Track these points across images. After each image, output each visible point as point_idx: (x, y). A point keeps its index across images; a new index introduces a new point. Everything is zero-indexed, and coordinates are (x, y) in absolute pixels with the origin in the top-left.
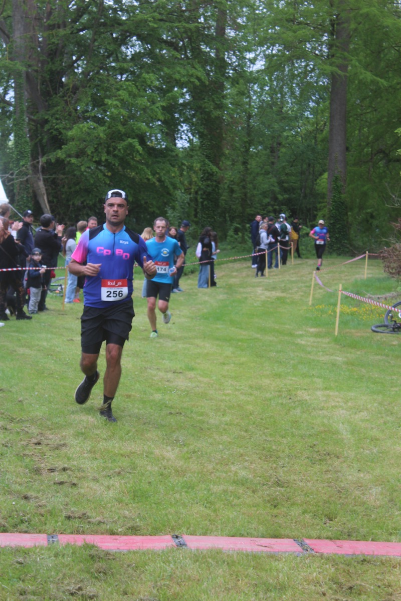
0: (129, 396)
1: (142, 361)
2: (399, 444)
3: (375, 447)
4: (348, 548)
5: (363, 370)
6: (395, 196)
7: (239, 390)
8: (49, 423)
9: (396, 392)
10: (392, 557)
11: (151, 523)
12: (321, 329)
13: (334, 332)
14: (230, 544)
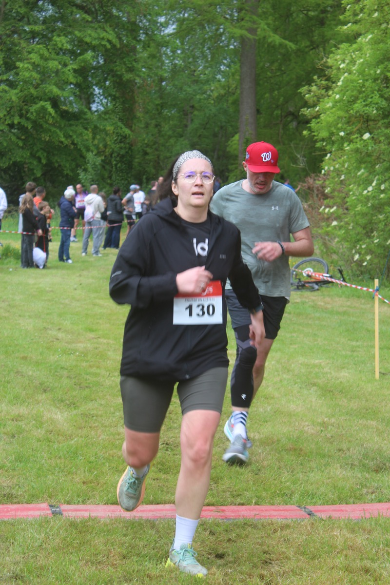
0: (25, 358)
1: (43, 322)
2: (293, 402)
3: (269, 405)
4: (231, 511)
6: (301, 156)
9: (295, 349)
10: (274, 520)
11: (28, 490)
14: (109, 511)
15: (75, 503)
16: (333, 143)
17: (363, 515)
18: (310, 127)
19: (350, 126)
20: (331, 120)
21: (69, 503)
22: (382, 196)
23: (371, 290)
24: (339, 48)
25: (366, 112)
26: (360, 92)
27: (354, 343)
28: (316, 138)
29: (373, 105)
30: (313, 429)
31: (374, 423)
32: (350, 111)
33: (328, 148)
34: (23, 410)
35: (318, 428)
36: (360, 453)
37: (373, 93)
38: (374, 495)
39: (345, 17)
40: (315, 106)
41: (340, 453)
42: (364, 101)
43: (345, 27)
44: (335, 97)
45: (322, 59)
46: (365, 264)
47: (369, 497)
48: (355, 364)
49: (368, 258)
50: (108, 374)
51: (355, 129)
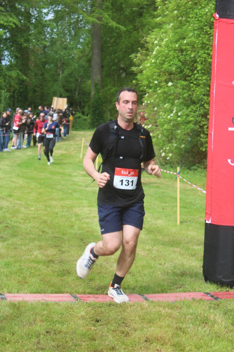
14: (33, 297)
15: (13, 293)
16: (151, 88)
17: (176, 299)
18: (137, 78)
19: (160, 77)
20: (149, 74)
21: (9, 293)
22: (179, 119)
23: (175, 173)
24: (153, 31)
25: (170, 70)
26: (166, 58)
27: (164, 205)
28: (140, 85)
29: (174, 66)
30: (144, 253)
31: (178, 249)
32: (161, 69)
33: (147, 90)
35: (147, 252)
36: (171, 266)
37: (174, 58)
38: (181, 289)
39: (157, 13)
40: (139, 65)
41: (160, 266)
42: (169, 63)
43: (158, 19)
44: (151, 61)
45: (143, 37)
46: (168, 158)
47: (178, 290)
48: (166, 217)
49: (170, 155)
51: (163, 79)
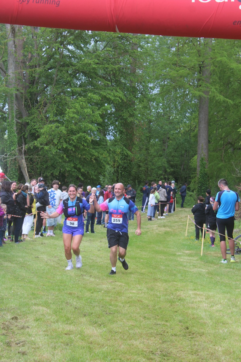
0: (70, 294)
1: (80, 271)
3: (226, 329)
5: (218, 278)
6: (238, 170)
7: (140, 290)
8: (19, 311)
9: (239, 292)
12: (192, 252)
13: (201, 253)
34: (72, 328)
50: (123, 305)
